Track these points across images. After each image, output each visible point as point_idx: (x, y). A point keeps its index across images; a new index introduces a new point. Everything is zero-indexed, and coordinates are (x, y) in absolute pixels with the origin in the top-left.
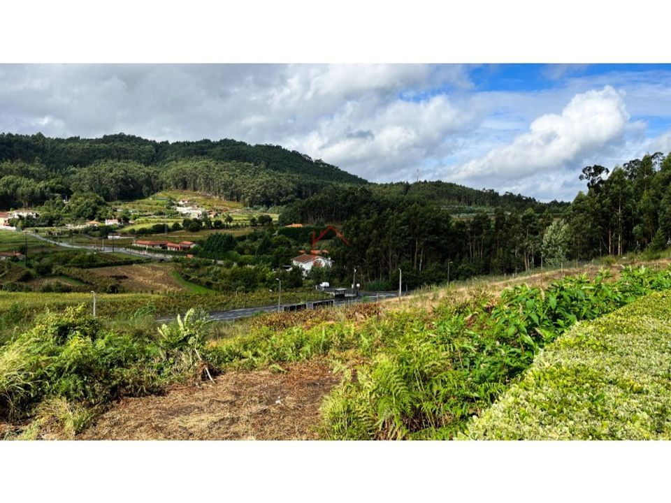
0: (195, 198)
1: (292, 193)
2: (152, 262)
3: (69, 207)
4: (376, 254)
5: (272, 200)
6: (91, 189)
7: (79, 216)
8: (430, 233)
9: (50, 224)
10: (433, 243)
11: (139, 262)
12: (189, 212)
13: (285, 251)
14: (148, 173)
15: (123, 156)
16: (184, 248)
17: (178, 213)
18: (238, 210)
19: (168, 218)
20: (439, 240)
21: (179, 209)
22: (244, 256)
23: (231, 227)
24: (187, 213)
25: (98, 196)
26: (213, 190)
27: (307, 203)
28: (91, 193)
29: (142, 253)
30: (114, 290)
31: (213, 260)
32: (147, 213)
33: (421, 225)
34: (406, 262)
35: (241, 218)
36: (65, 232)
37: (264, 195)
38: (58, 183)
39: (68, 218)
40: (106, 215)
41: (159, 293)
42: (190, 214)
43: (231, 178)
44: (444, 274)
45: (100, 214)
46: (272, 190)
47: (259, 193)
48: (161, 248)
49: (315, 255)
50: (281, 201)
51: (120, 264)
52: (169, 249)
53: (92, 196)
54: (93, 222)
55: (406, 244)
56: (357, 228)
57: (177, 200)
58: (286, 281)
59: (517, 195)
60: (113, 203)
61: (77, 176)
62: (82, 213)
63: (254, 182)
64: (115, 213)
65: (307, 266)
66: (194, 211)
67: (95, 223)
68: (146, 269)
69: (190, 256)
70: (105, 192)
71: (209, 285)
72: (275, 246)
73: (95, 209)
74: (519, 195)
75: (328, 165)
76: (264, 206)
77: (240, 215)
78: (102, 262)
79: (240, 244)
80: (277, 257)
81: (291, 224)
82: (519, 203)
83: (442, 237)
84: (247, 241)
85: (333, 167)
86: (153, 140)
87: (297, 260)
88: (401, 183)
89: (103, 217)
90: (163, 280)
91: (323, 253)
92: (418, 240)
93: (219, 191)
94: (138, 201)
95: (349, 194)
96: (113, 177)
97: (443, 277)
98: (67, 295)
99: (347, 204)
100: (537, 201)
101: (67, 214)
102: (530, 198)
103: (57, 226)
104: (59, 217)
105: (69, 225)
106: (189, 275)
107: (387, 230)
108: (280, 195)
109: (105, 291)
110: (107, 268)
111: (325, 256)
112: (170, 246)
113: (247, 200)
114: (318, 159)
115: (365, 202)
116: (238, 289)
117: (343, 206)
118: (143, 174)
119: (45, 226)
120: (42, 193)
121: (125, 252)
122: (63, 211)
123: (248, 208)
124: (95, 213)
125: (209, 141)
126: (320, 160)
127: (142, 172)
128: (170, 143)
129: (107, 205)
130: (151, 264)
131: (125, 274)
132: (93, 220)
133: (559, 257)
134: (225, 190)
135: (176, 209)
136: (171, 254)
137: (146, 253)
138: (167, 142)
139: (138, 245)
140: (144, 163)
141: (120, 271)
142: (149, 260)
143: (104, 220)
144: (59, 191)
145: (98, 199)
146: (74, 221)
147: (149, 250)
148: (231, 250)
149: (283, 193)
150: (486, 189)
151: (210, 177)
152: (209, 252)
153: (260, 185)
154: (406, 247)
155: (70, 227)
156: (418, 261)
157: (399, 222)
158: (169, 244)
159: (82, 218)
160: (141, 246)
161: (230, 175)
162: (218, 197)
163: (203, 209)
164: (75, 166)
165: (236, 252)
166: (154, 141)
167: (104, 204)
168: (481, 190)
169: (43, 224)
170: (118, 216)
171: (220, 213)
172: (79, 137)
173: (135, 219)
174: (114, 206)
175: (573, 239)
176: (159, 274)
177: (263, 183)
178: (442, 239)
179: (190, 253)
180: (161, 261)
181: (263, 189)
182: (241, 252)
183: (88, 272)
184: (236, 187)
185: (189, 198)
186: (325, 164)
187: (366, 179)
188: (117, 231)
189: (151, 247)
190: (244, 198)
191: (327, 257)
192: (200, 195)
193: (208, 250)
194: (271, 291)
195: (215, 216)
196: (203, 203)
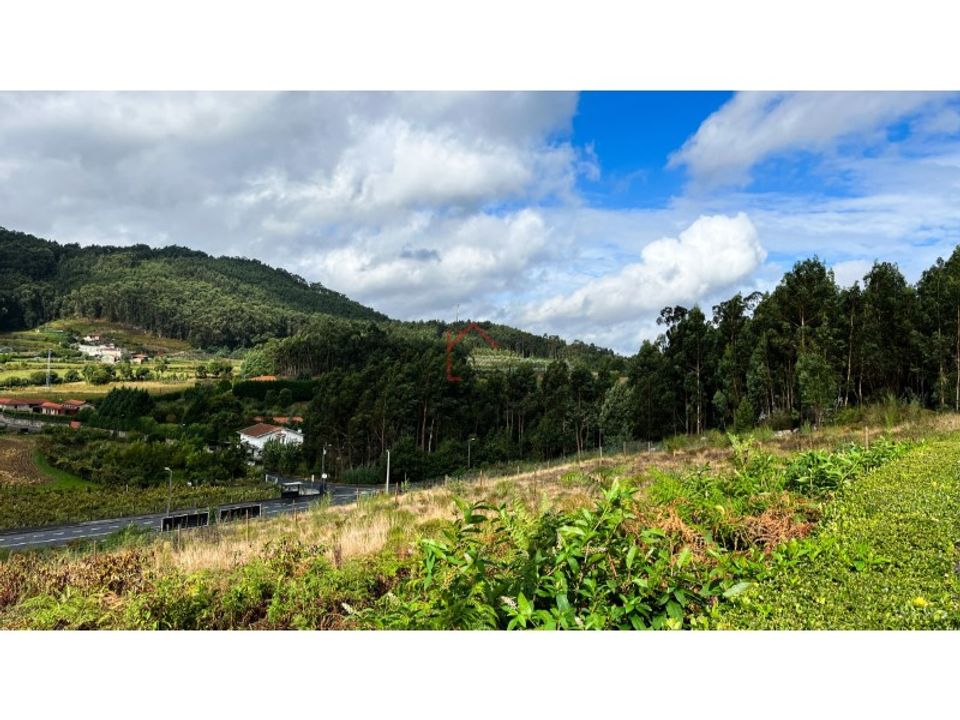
0: (112, 331)
1: (271, 329)
2: (8, 433)
4: (364, 424)
5: (238, 339)
8: (445, 395)
10: (449, 410)
12: (100, 353)
13: (230, 418)
14: (36, 292)
16: (68, 412)
17: (80, 354)
18: (182, 352)
19: (64, 361)
20: (457, 406)
21: (83, 349)
22: (163, 426)
23: (164, 379)
24: (96, 356)
26: (145, 321)
27: (287, 344)
31: (112, 432)
32: (27, 354)
33: (432, 382)
34: (407, 438)
35: (186, 366)
37: (226, 331)
42: (101, 357)
43: (175, 303)
44: (462, 458)
46: (239, 325)
47: (218, 328)
48: (31, 410)
49: (278, 424)
50: (252, 340)
52: (44, 412)
55: (408, 410)
56: (339, 382)
57: (83, 334)
58: (216, 467)
59: (589, 344)
63: (210, 311)
65: (258, 443)
66: (108, 352)
69: (75, 425)
71: (85, 474)
72: (214, 410)
74: (592, 344)
75: (330, 291)
76: (225, 347)
77: (185, 360)
79: (163, 406)
80: (216, 428)
81: (259, 376)
82: (591, 355)
83: (461, 400)
84: (181, 400)
85: (337, 294)
87: (246, 433)
88: (434, 322)
91: (293, 423)
92: (428, 406)
93: (154, 323)
94: (12, 334)
95: (351, 333)
97: (461, 463)
99: (347, 348)
100: (615, 353)
102: (606, 350)
106: (56, 456)
107: (382, 387)
108: (253, 332)
111: (292, 427)
112: (48, 408)
113: (198, 337)
114: (316, 282)
115: (375, 346)
116: (132, 480)
117: (342, 350)
118: (27, 291)
123: (200, 349)
125: (147, 247)
126: (318, 284)
128: (82, 247)
133: (624, 434)
134: (163, 322)
135: (77, 349)
136: (45, 421)
137: (1, 418)
138: (76, 245)
140: (32, 275)
142: (2, 430)
147: (7, 413)
148: (144, 414)
149: (257, 330)
150: (549, 335)
151: (139, 300)
152: (108, 417)
153: (220, 315)
154: (409, 415)
156: (427, 437)
157: (400, 375)
158: (46, 404)
161: (173, 300)
162: (151, 332)
163: (125, 350)
165: (152, 418)
166: (55, 242)
168: (542, 335)
171: (152, 357)
173: (4, 362)
175: (642, 409)
176: (10, 453)
177: (225, 313)
178: (463, 404)
179: (76, 420)
180: (24, 431)
181: (225, 322)
182: (161, 418)
184: (181, 318)
185: (102, 332)
186: (326, 290)
187: (386, 314)
190: (194, 335)
191: (296, 430)
192: (121, 328)
193: (106, 414)
194: (190, 484)
195: (142, 362)
196: (125, 340)
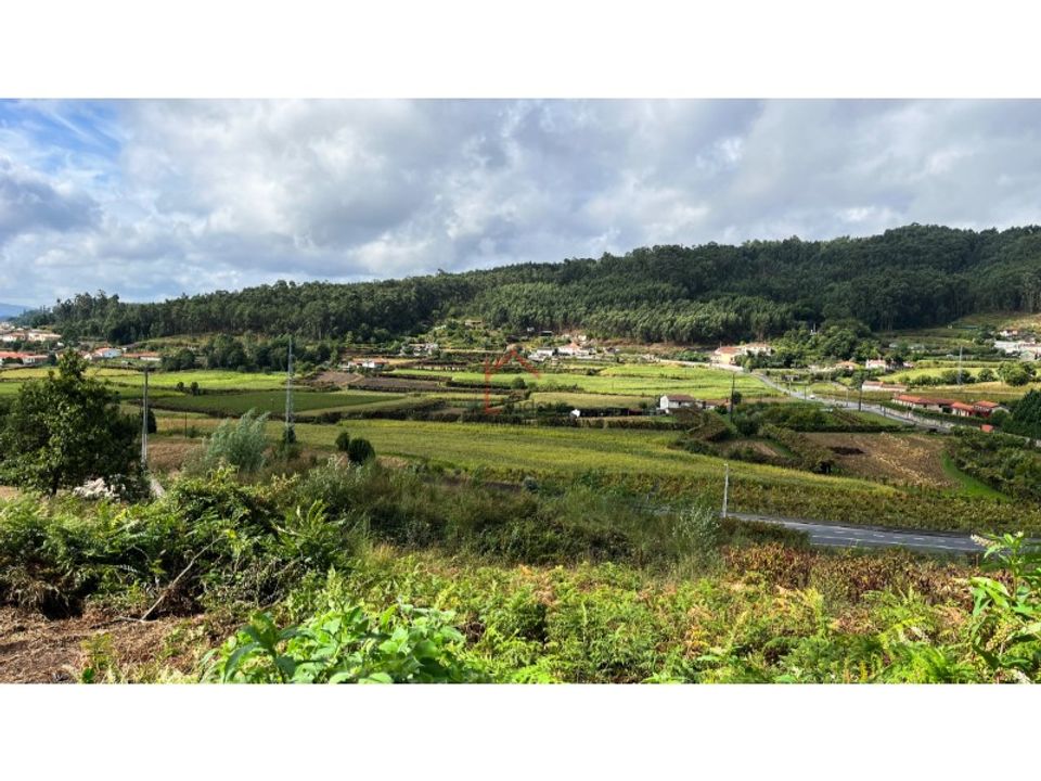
0: (1034, 325)
2: (916, 432)
3: (816, 341)
6: (854, 313)
7: (828, 354)
9: (788, 364)
11: (893, 429)
12: (1018, 350)
14: (949, 285)
15: (910, 259)
16: (981, 413)
21: (1000, 345)
24: (1014, 353)
25: (861, 324)
28: (851, 320)
29: (905, 416)
30: (825, 469)
31: (1028, 440)
32: (939, 351)
36: (805, 377)
38: (806, 306)
39: (813, 357)
40: (868, 353)
41: (895, 485)
42: (1020, 354)
45: (860, 352)
48: (940, 410)
51: (861, 430)
52: (954, 412)
53: (853, 324)
54: (847, 363)
57: (999, 328)
60: (884, 334)
61: (835, 294)
62: (834, 349)
64: (885, 350)
66: (1027, 348)
67: (851, 365)
68: (899, 443)
69: (987, 429)
70: (874, 318)
73: (853, 344)
78: (835, 424)
86: (968, 229)
89: (864, 355)
90: (919, 464)
94: (927, 330)
96: (887, 294)
98: (757, 467)
101: (813, 351)
103: (796, 367)
104: (801, 355)
105: (813, 367)
106: (963, 460)
109: (811, 469)
110: (838, 434)
112: (958, 409)
118: (939, 286)
119: (781, 367)
120: (783, 320)
121: (878, 411)
122: (808, 346)
124: (851, 350)
127: (939, 283)
128: (1000, 231)
129: (873, 338)
130: (912, 436)
131: (861, 446)
132: (848, 360)
135: (993, 345)
136: (953, 422)
137: (910, 416)
139: (901, 403)
140: (947, 268)
141: (857, 440)
142: (911, 428)
143: (865, 360)
144: (806, 317)
145: (860, 328)
146: (820, 362)
147: (916, 412)
152: (1023, 424)
155: (815, 369)
158: (956, 404)
159: (832, 356)
160: (905, 404)
164: (835, 280)
166: (970, 231)
167: (870, 336)
169: (778, 364)
170: (888, 356)
172: (848, 237)
173: (915, 360)
174: (884, 340)
176: (918, 453)
179: (987, 423)
180: (933, 431)
183: (802, 437)
185: (1021, 326)
188: (879, 378)
189: (921, 407)
193: (1022, 418)
